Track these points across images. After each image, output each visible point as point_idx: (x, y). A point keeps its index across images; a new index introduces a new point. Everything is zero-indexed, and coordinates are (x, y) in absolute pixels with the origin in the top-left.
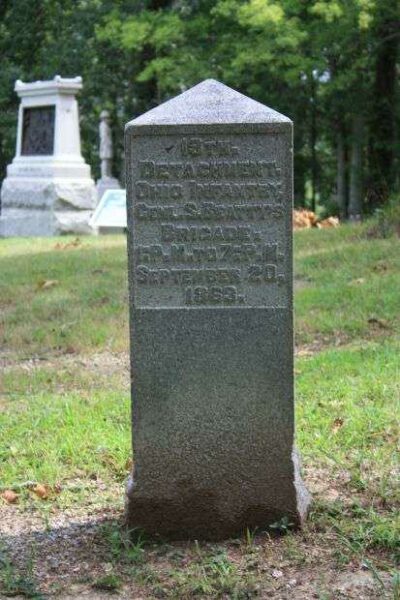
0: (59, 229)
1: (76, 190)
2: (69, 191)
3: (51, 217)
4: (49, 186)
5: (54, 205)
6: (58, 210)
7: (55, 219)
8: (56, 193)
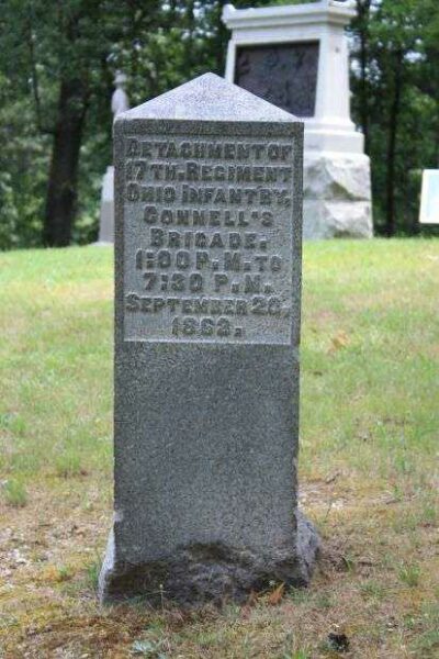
0: (332, 228)
1: (352, 169)
2: (343, 170)
3: (321, 210)
4: (318, 163)
5: (325, 192)
6: (328, 199)
7: (326, 213)
8: (328, 173)
